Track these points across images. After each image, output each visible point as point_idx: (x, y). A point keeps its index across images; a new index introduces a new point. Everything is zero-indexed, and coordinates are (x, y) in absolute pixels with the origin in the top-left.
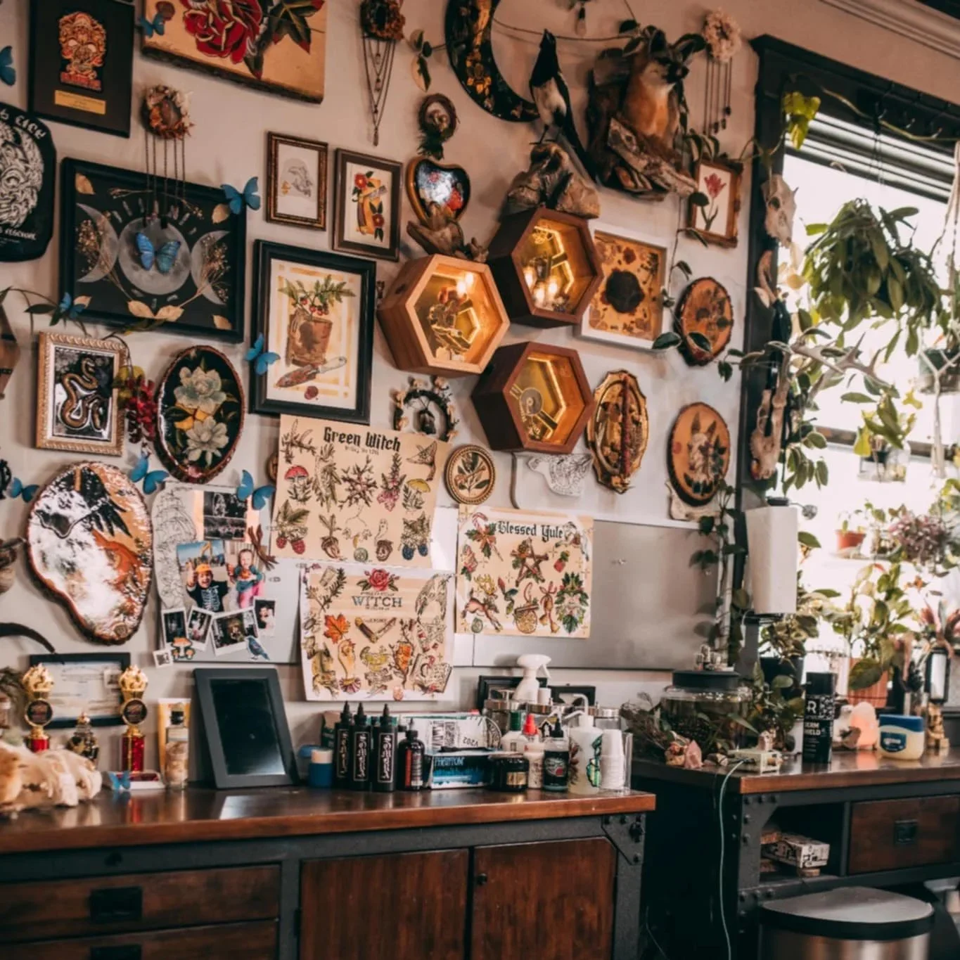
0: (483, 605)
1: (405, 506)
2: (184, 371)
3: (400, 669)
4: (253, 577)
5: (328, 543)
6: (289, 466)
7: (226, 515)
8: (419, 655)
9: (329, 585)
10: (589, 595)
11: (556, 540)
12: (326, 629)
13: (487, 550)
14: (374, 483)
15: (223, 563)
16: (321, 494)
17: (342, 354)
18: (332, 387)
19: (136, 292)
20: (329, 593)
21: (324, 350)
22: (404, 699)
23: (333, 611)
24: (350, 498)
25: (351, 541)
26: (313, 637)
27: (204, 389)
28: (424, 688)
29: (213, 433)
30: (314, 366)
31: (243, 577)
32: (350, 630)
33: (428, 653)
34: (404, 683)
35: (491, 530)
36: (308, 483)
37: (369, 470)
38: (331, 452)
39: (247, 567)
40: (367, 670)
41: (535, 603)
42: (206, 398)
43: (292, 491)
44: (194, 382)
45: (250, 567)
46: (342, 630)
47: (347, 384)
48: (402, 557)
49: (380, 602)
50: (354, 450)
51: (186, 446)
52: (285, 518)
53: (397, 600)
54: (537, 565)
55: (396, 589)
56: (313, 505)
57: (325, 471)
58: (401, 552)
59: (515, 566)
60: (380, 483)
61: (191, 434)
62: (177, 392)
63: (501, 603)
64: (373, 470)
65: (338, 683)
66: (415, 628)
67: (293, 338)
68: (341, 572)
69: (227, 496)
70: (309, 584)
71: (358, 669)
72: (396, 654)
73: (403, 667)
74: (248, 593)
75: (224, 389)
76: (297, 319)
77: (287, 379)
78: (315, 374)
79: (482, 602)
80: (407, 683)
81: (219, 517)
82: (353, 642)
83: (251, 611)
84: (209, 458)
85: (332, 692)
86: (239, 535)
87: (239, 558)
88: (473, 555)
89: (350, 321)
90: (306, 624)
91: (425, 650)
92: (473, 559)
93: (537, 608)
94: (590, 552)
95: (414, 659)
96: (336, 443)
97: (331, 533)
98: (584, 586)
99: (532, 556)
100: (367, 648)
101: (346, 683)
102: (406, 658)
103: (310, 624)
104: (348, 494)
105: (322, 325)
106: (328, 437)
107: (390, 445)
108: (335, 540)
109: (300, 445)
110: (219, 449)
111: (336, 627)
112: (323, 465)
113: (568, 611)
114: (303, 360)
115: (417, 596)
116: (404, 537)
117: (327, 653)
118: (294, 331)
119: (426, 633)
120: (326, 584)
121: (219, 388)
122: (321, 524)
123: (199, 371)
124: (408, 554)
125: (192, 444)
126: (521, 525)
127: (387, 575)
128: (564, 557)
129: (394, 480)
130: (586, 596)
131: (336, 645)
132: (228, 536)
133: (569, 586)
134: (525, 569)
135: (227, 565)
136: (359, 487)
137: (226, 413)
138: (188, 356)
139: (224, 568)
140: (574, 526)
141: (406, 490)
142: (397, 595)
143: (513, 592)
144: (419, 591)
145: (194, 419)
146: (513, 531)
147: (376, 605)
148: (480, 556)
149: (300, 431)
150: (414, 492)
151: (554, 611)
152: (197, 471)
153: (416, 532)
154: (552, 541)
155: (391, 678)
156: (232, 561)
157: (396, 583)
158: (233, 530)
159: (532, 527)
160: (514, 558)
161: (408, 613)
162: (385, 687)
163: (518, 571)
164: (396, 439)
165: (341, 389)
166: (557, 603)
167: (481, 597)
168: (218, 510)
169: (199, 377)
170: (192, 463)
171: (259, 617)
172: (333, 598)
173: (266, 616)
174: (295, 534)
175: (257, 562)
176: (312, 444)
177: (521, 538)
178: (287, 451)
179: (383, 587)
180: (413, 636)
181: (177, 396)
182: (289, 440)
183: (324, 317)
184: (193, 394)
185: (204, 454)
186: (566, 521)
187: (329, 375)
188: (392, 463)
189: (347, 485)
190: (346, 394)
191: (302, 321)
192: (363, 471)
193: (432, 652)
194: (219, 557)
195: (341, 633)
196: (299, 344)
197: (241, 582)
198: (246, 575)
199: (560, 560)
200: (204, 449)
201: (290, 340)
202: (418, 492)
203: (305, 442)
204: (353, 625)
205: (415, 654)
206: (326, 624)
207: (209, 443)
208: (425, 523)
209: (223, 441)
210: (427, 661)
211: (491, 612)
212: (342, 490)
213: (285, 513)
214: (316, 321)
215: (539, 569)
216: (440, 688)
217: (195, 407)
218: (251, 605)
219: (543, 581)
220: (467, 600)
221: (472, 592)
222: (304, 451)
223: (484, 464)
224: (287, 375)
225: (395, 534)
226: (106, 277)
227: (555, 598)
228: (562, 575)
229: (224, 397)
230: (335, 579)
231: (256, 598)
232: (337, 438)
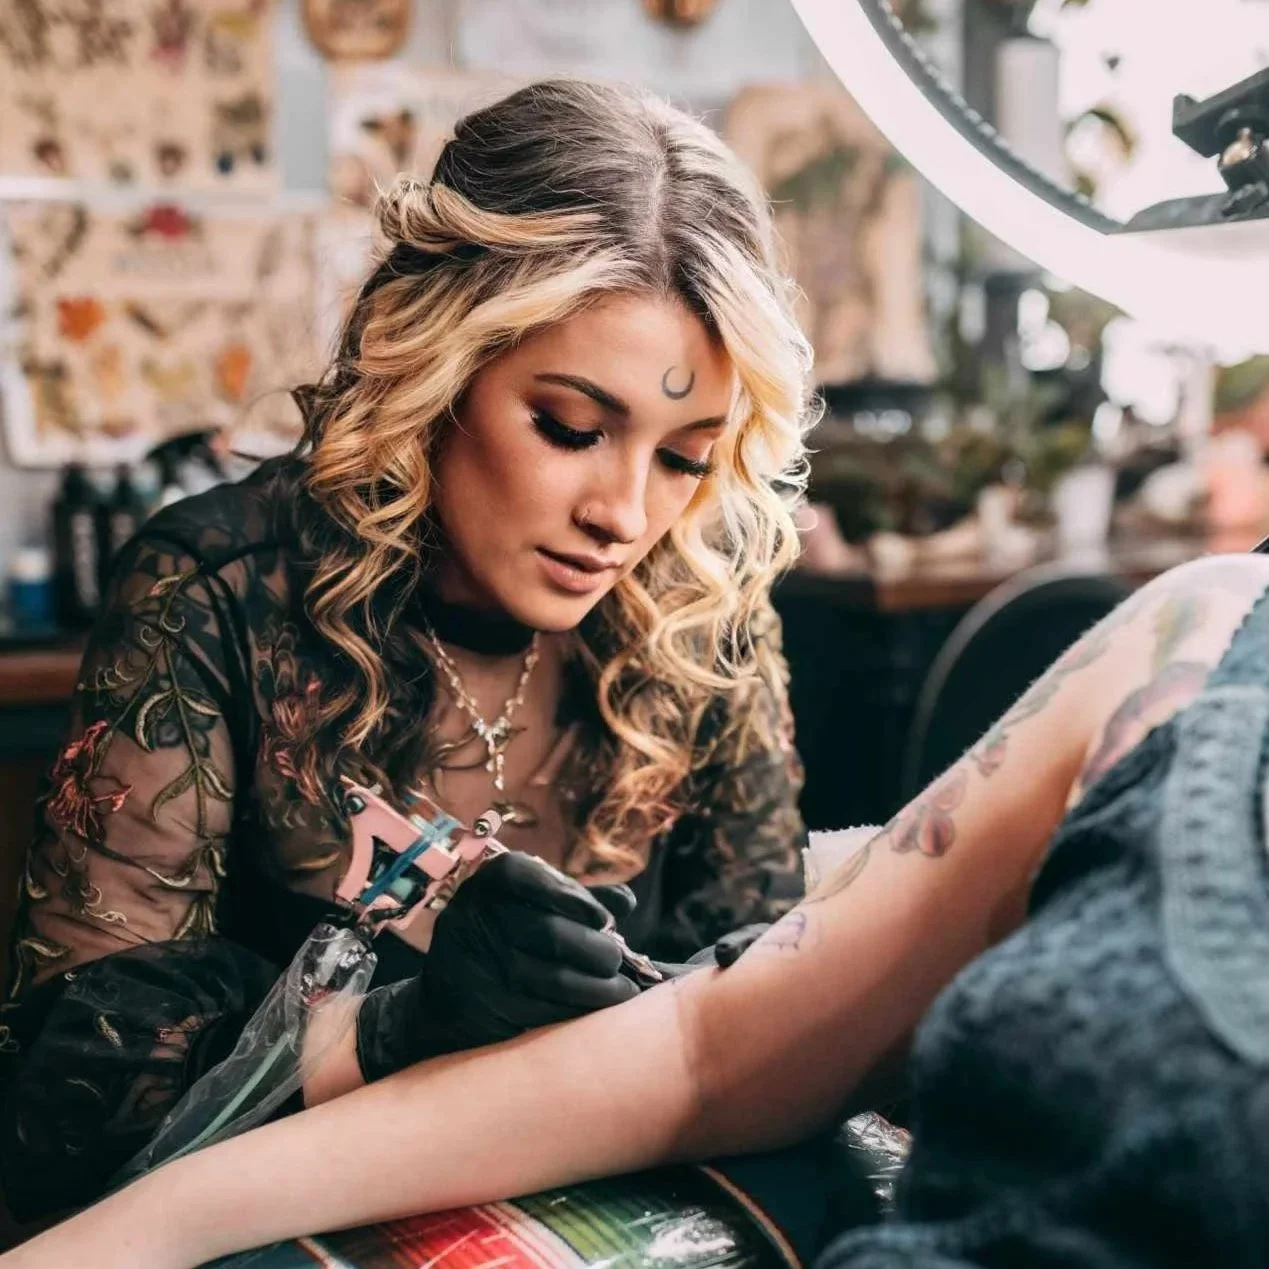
23: (74, 283)
32: (111, 322)
48: (212, 170)
58: (209, 161)
65: (93, 425)
68: (79, 210)
82: (118, 347)
97: (49, 130)
100: (153, 357)
101: (109, 425)
111: (78, 318)
117: (59, 370)
124: (225, 164)
131: (82, 354)
161: (234, 280)
180: (253, 332)
204: (117, 313)
205: (259, 366)
206: (59, 313)
225: (194, 127)
230: (66, 226)
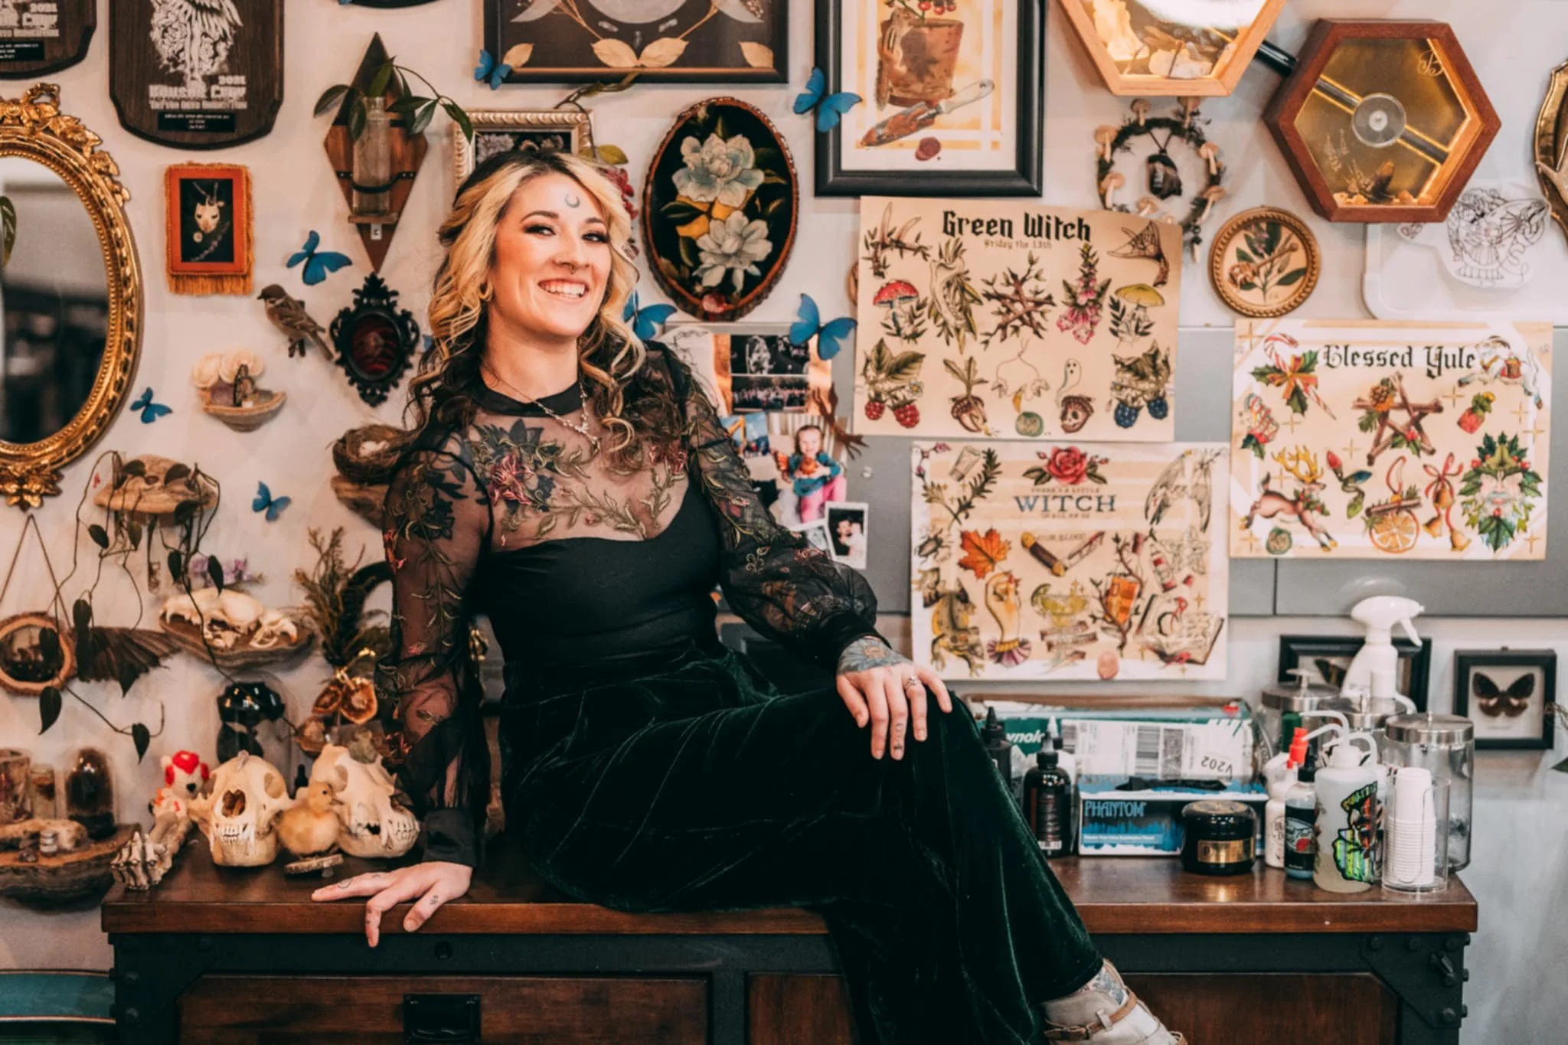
0: (1294, 503)
1: (1115, 333)
2: (688, 144)
3: (1113, 622)
4: (825, 471)
5: (964, 406)
6: (880, 283)
7: (770, 372)
8: (1153, 597)
9: (968, 479)
10: (1544, 474)
11: (1462, 373)
12: (963, 554)
13: (1298, 400)
14: (1049, 298)
15: (766, 451)
16: (945, 324)
17: (987, 75)
18: (970, 135)
19: (606, 25)
20: (968, 493)
21: (949, 73)
22: (1118, 677)
23: (977, 524)
24: (1003, 327)
25: (1008, 400)
26: (937, 570)
27: (725, 168)
28: (1163, 656)
29: (743, 238)
30: (930, 104)
31: (804, 472)
32: (1010, 555)
33: (1173, 593)
34: (1121, 647)
35: (1305, 366)
36: (919, 308)
37: (1037, 277)
38: (958, 252)
39: (812, 455)
40: (1046, 624)
41: (1412, 494)
42: (728, 183)
43: (891, 323)
44: (707, 159)
45: (818, 455)
46: (993, 554)
47: (997, 126)
48: (1113, 423)
49: (1070, 504)
50: (1001, 245)
51: (698, 263)
52: (879, 368)
53: (1106, 500)
54: (1416, 422)
55: (1102, 480)
56: (932, 344)
57: (949, 284)
58: (1112, 413)
59: (1364, 426)
60: (1060, 296)
61: (704, 243)
62: (678, 178)
63: (1334, 496)
64: (1043, 276)
65: (983, 648)
66: (1146, 549)
67: (889, 60)
68: (990, 456)
69: (771, 341)
70: (928, 480)
71: (1027, 623)
72: (1105, 599)
73: (1121, 618)
74: (816, 497)
75: (759, 165)
76: (895, 27)
77: (881, 132)
78: (933, 116)
79: (1291, 497)
80: (1126, 649)
81: (758, 375)
82: (1016, 576)
83: (821, 528)
84: (739, 279)
85: (970, 665)
86: (797, 402)
87: (797, 440)
88: (1268, 411)
89: (998, 16)
90: (922, 547)
91: (1166, 588)
92: (1267, 417)
93: (1417, 505)
94: (1545, 391)
95: (1142, 604)
96: (967, 237)
97: (969, 388)
98: (1529, 458)
99: (1405, 405)
100: (1045, 586)
101: (999, 649)
102: (1125, 603)
103: (930, 547)
104: (999, 319)
105: (946, 30)
106: (951, 226)
107: (1070, 232)
108: (978, 400)
109: (900, 245)
110: (756, 264)
111: (982, 551)
112: (945, 275)
113: (1490, 510)
114: (909, 96)
115: (1148, 490)
116: (1118, 387)
117: (963, 597)
118: (891, 49)
119: (1169, 558)
120: (962, 477)
121: (750, 165)
122: (949, 375)
123: (714, 140)
124: (1125, 416)
125: (707, 260)
126: (1377, 350)
127: (1083, 456)
128: (1481, 405)
129: (1087, 288)
130: (1537, 478)
131: (982, 582)
132: (775, 406)
133: (1492, 461)
134: (1388, 432)
135: (775, 455)
136: (1018, 307)
137: (765, 204)
138: (694, 118)
139: (769, 458)
140: (1504, 344)
141: (1115, 305)
142: (1105, 491)
143: (1361, 475)
144: (1151, 482)
145: (710, 217)
146: (1360, 361)
147: (1062, 509)
148: (1281, 411)
149: (896, 222)
150: (1130, 307)
151: (1456, 510)
152: (719, 303)
153: (1143, 377)
154: (1451, 376)
155: (1093, 638)
156: (785, 447)
157: (1101, 470)
158: (785, 394)
159: (1402, 351)
160: (1362, 413)
161: (1129, 521)
162: (1082, 655)
163: (1371, 435)
164: (1080, 221)
165: (985, 135)
166: (1463, 493)
167: (1289, 487)
168: (756, 364)
169: (715, 151)
170: (709, 291)
171: (836, 536)
172: (976, 502)
173: (849, 535)
174: (900, 394)
175: (829, 445)
176: (921, 242)
177: (1376, 375)
178: (875, 259)
179: (1076, 478)
180: (1141, 562)
181: (678, 186)
182: (878, 239)
183: (947, 16)
184: (705, 177)
185: (729, 273)
186: (1484, 335)
187: (959, 115)
188: (1081, 261)
189: (995, 305)
190: (995, 145)
191: (903, 30)
192: (1024, 280)
193: (1182, 591)
194: (758, 441)
195: (992, 561)
196: (901, 69)
197: (800, 480)
198: (810, 467)
199: (1472, 411)
200: (729, 265)
201: (884, 64)
202: (1139, 306)
203: (909, 239)
204: (1016, 545)
205: (1146, 596)
206: (963, 546)
207: (739, 253)
208: (1159, 362)
209: (762, 249)
210: (1173, 607)
211: (1312, 516)
212: (986, 315)
213: (879, 360)
214: (932, 25)
215: (1420, 429)
216: (1200, 659)
217: (711, 199)
218: (822, 515)
219: (1432, 452)
220: (1257, 494)
221: (1267, 480)
222: (908, 254)
223: (1295, 240)
224: (882, 125)
226: (557, 9)
227: (1458, 485)
228: (1477, 438)
229: (760, 177)
230: (979, 468)
231: (829, 505)
232: (967, 228)
